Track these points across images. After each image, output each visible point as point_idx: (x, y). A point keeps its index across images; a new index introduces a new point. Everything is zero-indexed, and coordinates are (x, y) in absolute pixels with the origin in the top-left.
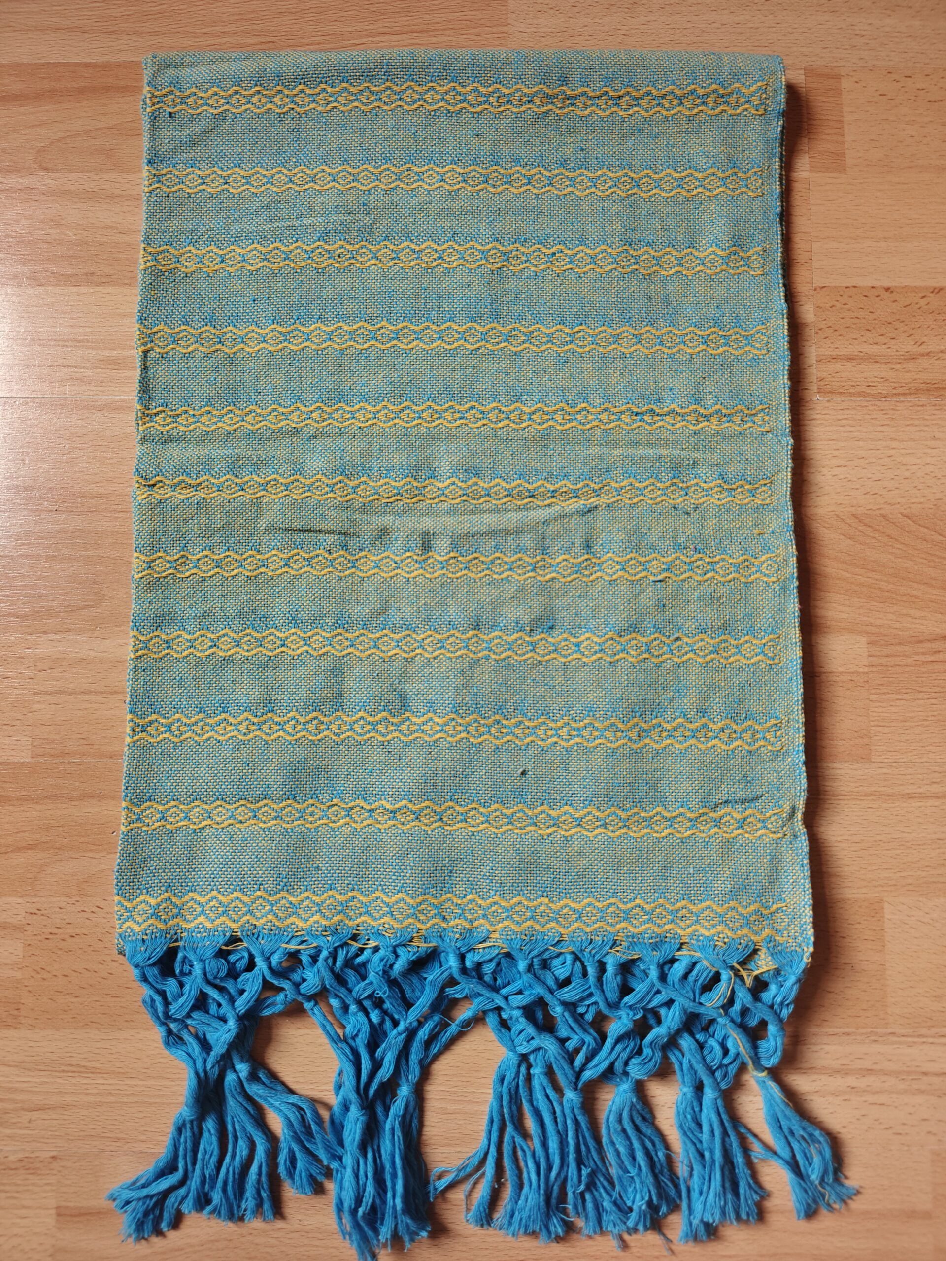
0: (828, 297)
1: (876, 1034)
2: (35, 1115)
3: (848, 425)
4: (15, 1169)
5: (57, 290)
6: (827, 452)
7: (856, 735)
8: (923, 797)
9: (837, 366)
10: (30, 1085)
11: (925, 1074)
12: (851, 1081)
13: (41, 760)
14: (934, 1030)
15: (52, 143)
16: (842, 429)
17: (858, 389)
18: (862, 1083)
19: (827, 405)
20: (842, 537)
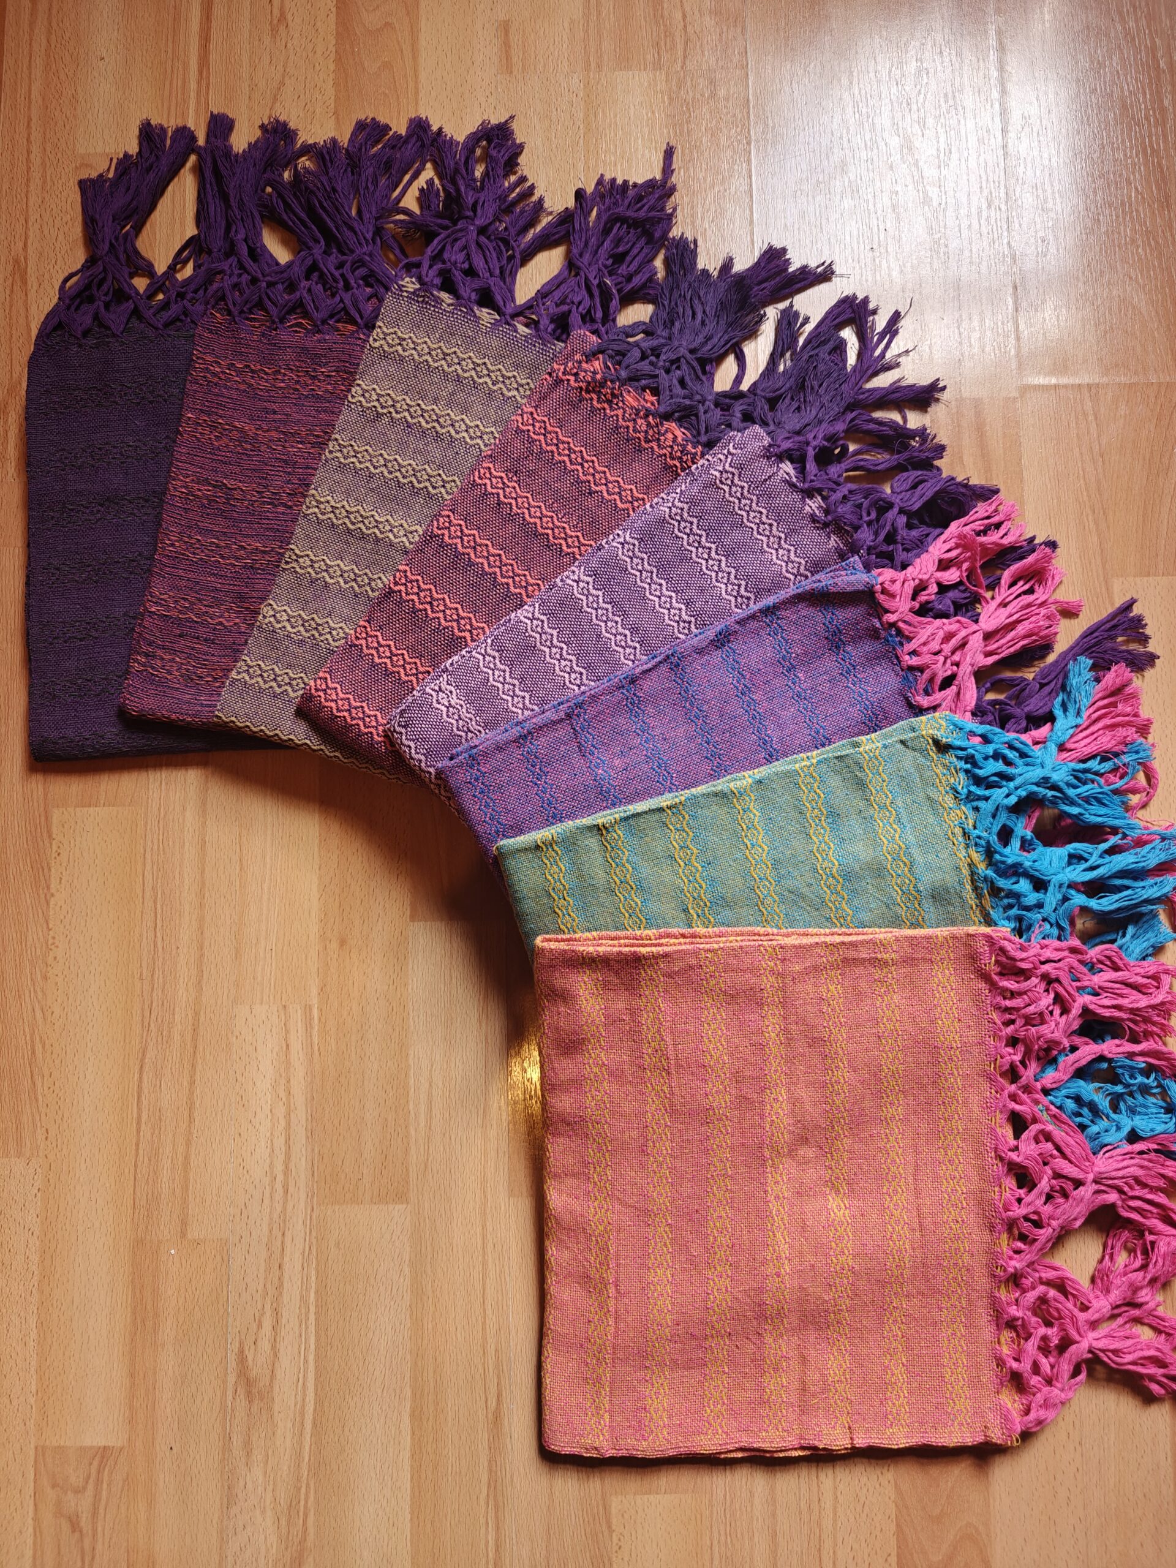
1: (313, 1196)
8: (484, 1238)
11: (283, 1234)
12: (280, 1177)
14: (314, 1241)
18: (279, 1186)
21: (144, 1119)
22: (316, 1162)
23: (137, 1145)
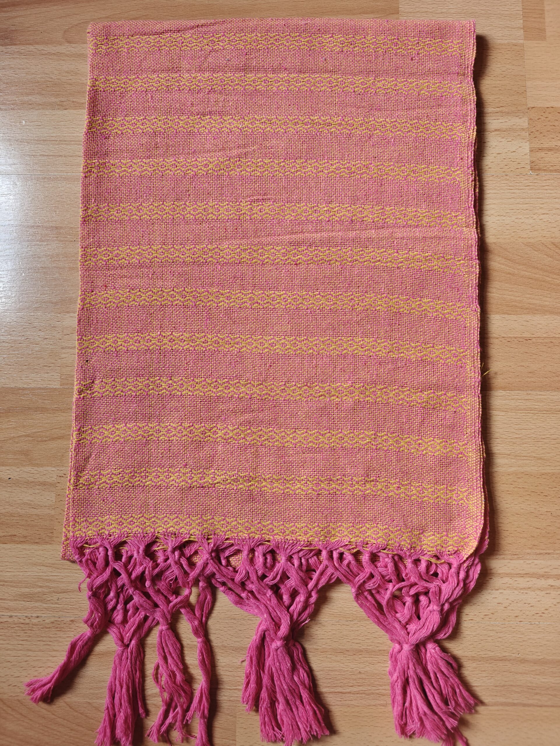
0: (536, 113)
2: (61, 596)
3: (549, 189)
4: (49, 628)
5: (75, 112)
6: (536, 205)
7: (554, 374)
9: (542, 154)
10: (58, 578)
12: (551, 582)
13: (66, 387)
15: (72, 27)
16: (545, 191)
17: (555, 168)
19: (536, 177)
20: (545, 256)
21: (502, 700)
22: (538, 551)
23: (524, 705)
